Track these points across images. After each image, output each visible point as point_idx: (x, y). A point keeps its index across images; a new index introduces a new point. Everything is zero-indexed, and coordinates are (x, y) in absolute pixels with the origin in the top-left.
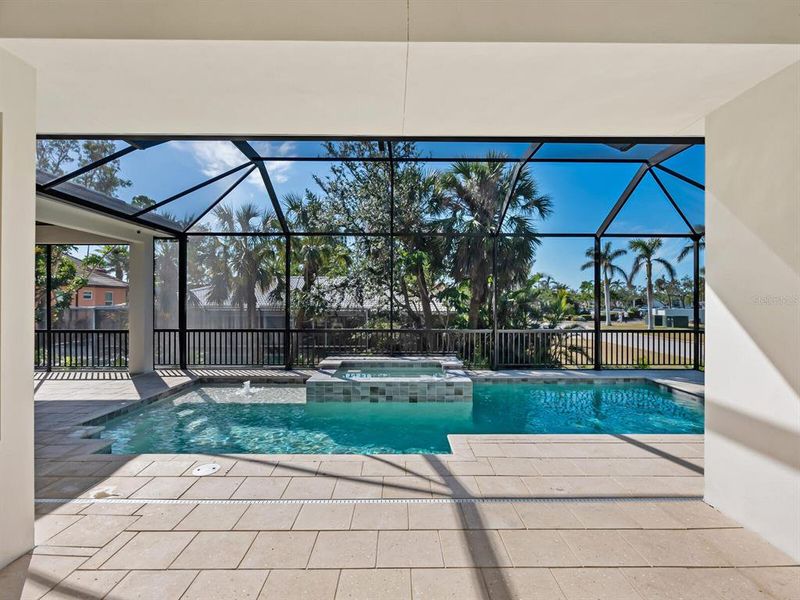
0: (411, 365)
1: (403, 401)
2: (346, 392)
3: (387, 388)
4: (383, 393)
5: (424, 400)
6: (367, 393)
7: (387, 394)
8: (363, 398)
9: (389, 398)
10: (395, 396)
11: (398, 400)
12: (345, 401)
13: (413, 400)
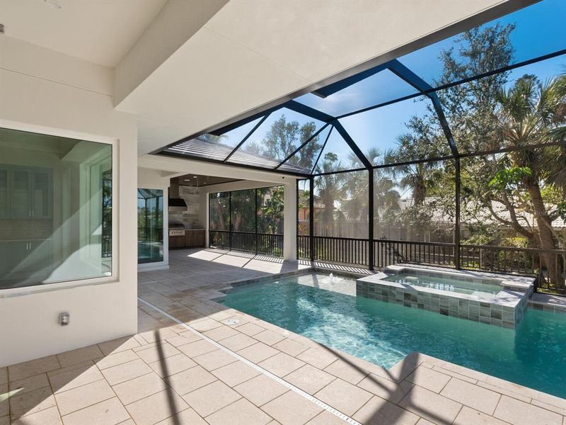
0: (470, 280)
1: (434, 311)
2: (385, 294)
3: (419, 297)
4: (415, 300)
5: (455, 315)
6: (402, 297)
7: (419, 302)
8: (398, 301)
9: (421, 306)
10: (426, 306)
11: (429, 309)
12: (383, 300)
13: (445, 313)
